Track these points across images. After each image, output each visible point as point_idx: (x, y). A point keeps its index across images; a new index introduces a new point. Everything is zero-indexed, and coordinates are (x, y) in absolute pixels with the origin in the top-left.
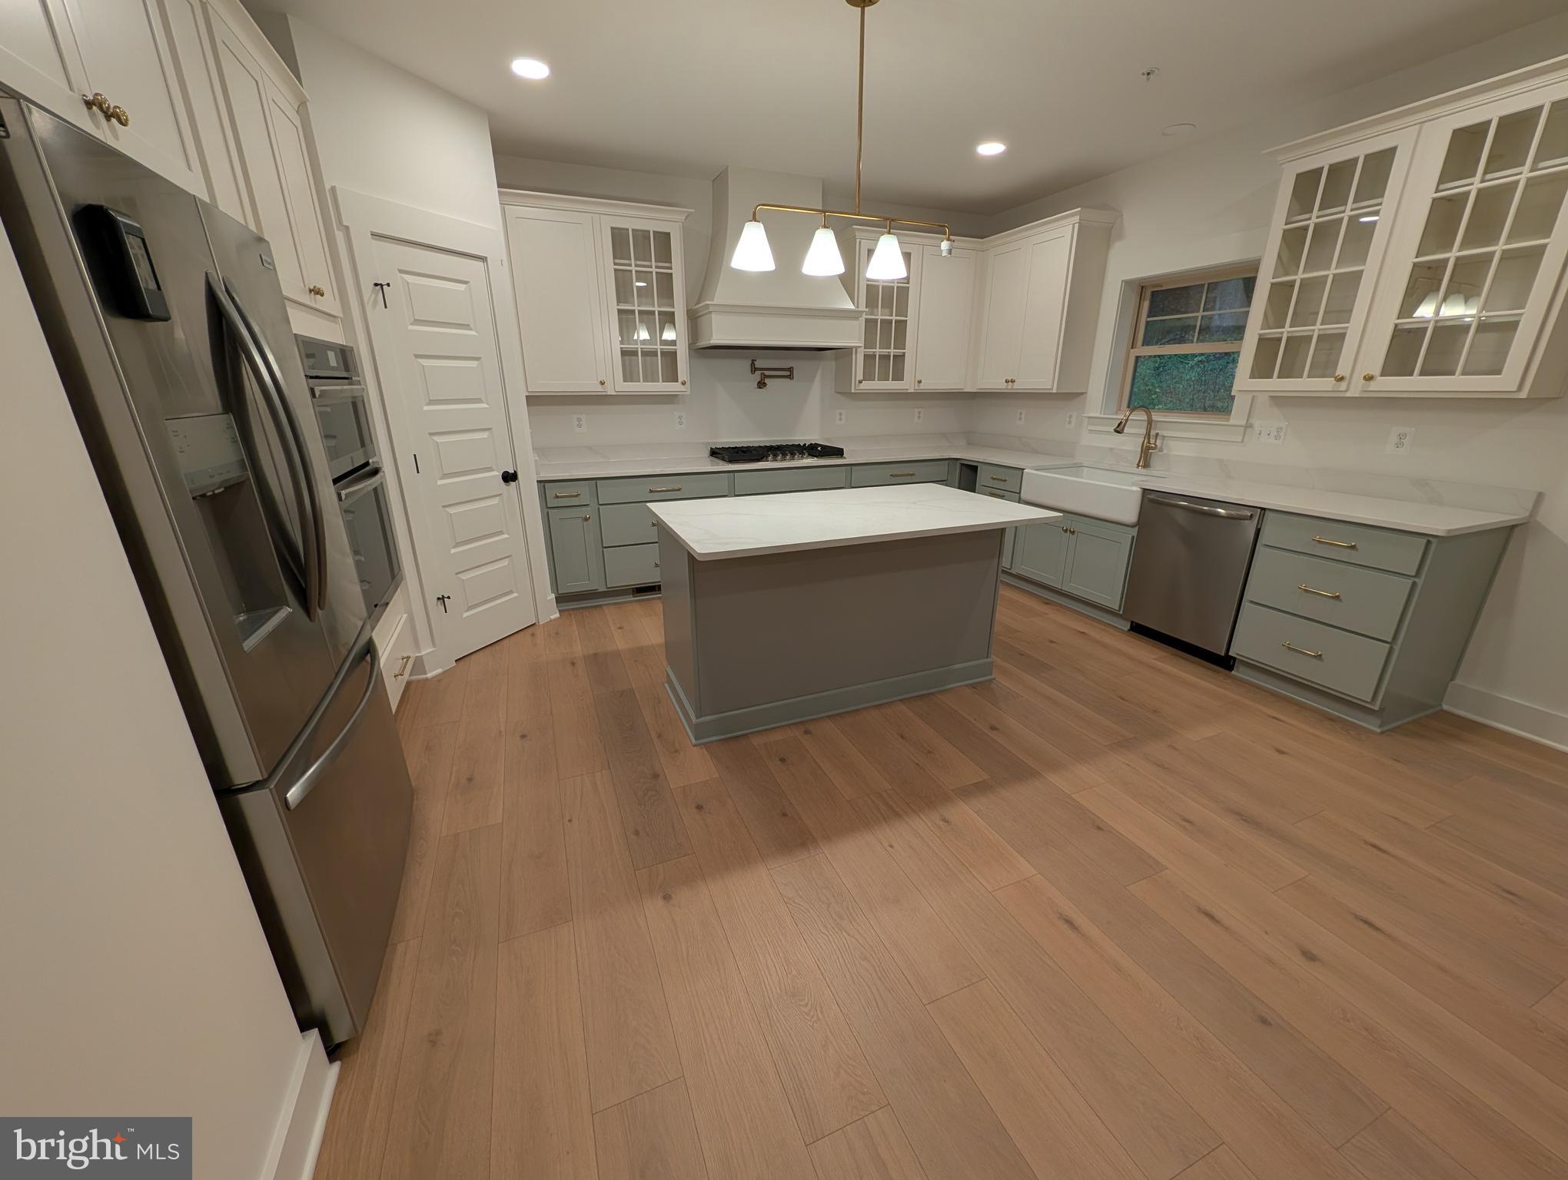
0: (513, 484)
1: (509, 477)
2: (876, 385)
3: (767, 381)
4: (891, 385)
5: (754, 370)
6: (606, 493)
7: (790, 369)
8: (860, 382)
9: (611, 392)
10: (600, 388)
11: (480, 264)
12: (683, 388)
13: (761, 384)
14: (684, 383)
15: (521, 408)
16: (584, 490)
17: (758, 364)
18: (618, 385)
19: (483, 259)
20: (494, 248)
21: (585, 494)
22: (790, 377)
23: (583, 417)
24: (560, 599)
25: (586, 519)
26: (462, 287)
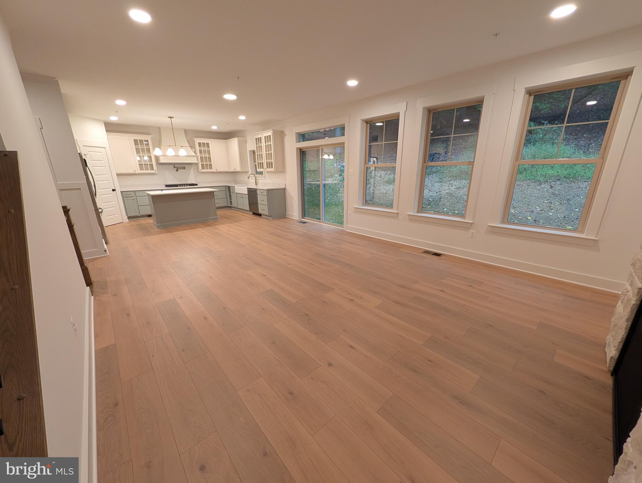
0: (115, 191)
1: (114, 190)
2: (205, 170)
3: (178, 170)
4: (209, 170)
5: (175, 167)
6: (138, 194)
7: (184, 167)
8: (201, 170)
9: (137, 173)
10: (134, 172)
11: (104, 149)
12: (155, 172)
13: (177, 171)
14: (155, 171)
15: (115, 177)
16: (132, 193)
17: (176, 166)
18: (139, 171)
19: (105, 148)
20: (107, 146)
21: (133, 194)
22: (184, 169)
23: (131, 179)
24: (129, 218)
25: (133, 200)
26: (100, 153)
